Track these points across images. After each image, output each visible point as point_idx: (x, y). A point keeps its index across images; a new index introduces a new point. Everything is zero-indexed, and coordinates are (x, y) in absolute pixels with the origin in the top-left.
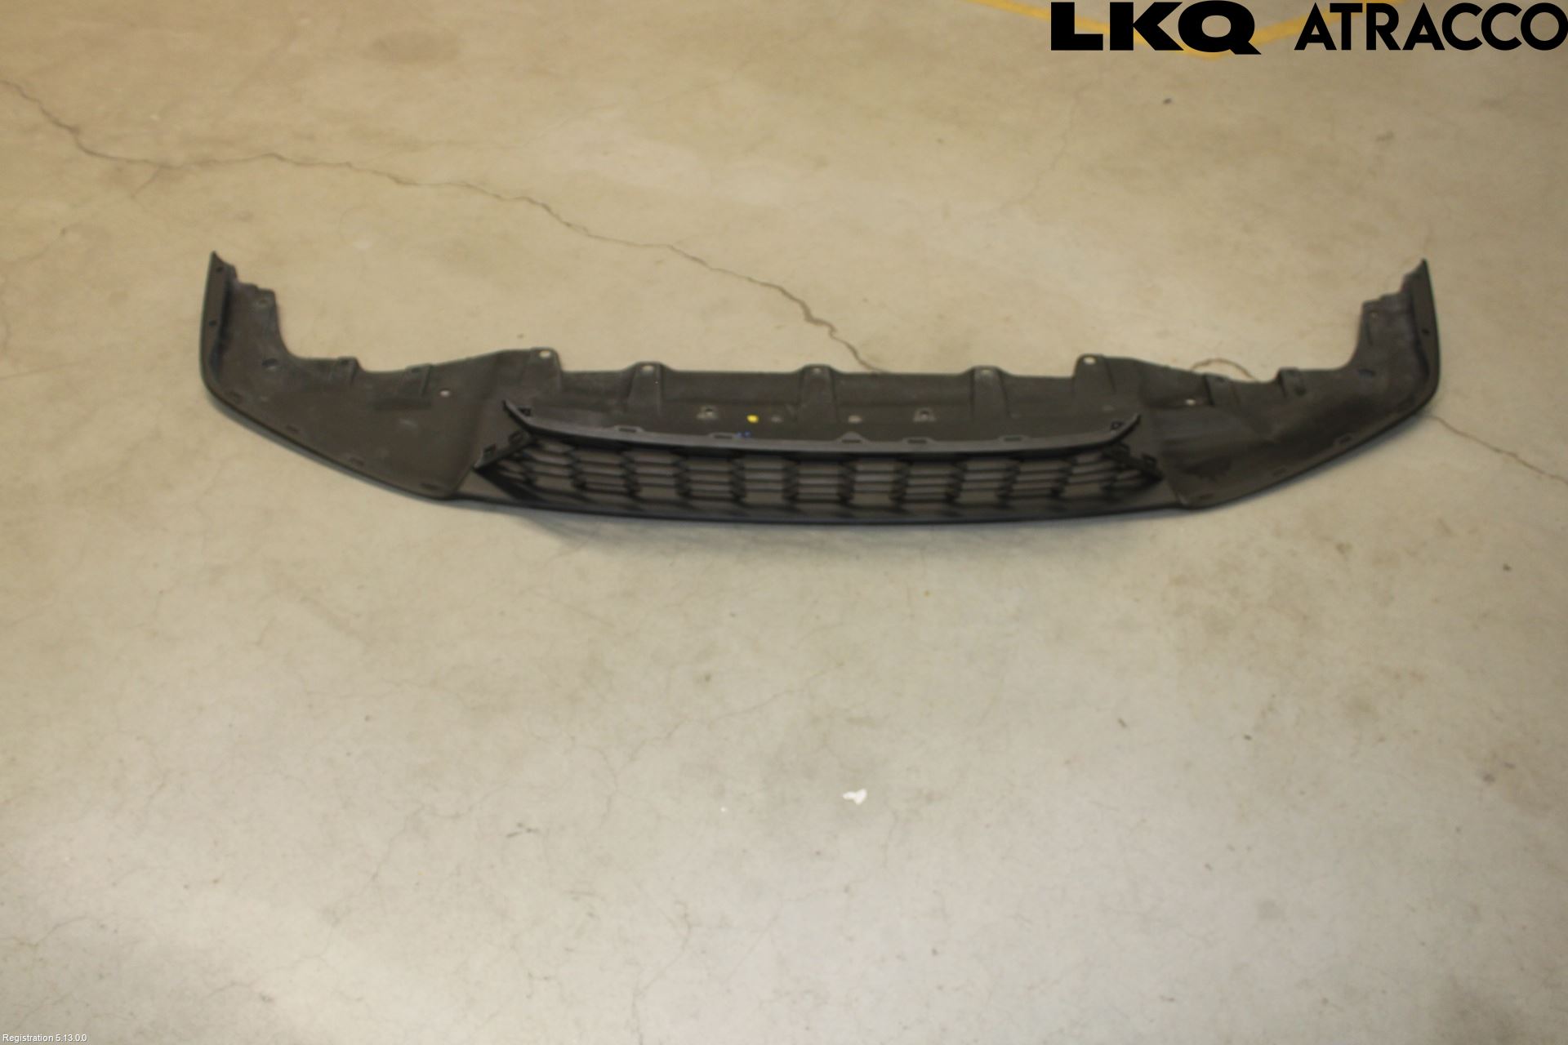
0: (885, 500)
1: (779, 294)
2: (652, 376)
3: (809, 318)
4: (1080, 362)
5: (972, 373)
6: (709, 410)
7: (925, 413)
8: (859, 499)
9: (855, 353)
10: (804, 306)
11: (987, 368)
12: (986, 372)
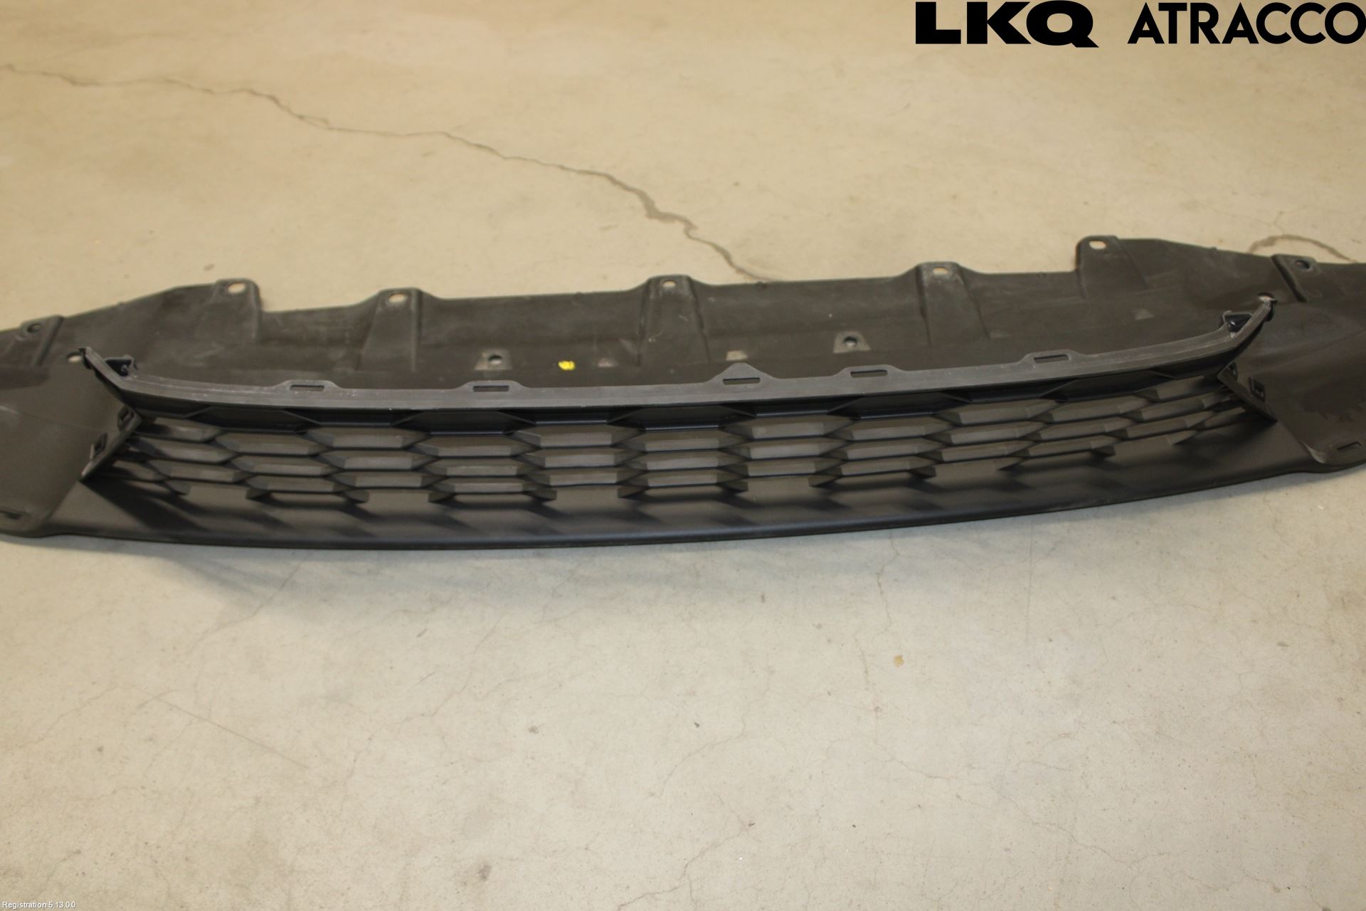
0: (804, 489)
1: (606, 183)
2: (404, 310)
3: (652, 212)
4: (1083, 248)
5: (918, 271)
6: (495, 357)
7: (849, 339)
8: (755, 491)
9: (727, 257)
10: (642, 196)
11: (941, 265)
12: (938, 272)
